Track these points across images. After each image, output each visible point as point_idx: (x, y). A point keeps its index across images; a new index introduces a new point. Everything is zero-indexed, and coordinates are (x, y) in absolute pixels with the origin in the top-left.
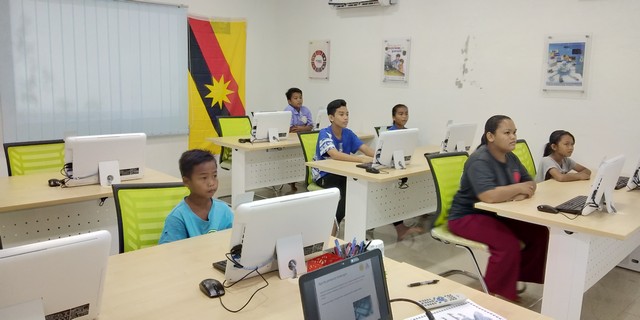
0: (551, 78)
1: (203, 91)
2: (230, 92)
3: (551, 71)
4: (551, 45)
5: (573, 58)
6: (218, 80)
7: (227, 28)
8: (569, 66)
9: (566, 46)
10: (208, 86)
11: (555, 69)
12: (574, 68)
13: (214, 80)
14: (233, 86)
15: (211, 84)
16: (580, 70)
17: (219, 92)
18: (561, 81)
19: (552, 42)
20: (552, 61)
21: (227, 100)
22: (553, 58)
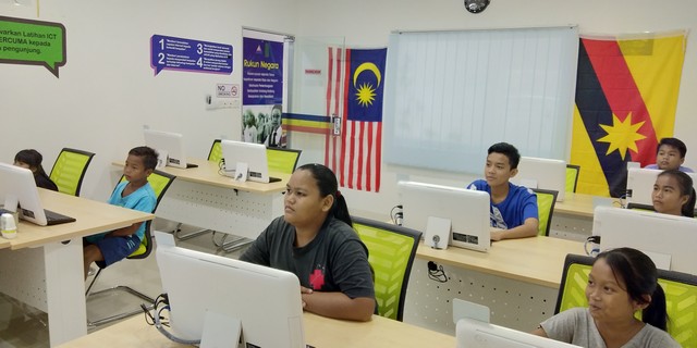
1: (595, 133)
2: (641, 137)
6: (622, 119)
7: (647, 47)
10: (604, 127)
13: (615, 119)
14: (647, 129)
15: (610, 123)
17: (622, 135)
21: (634, 148)
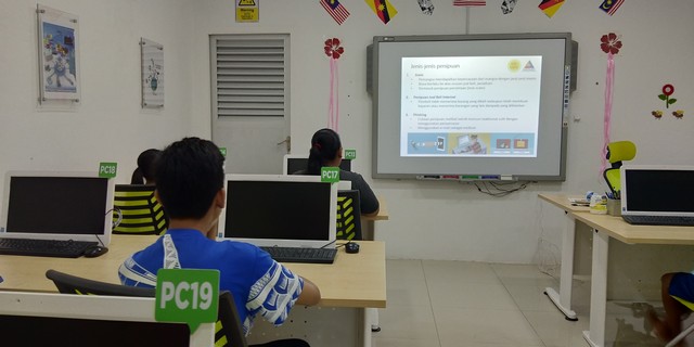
0: (49, 79)
3: (48, 68)
4: (44, 24)
5: (66, 52)
8: (64, 61)
9: (59, 30)
11: (52, 65)
12: (67, 66)
16: (73, 71)
18: (59, 85)
19: (45, 18)
20: (48, 52)
22: (48, 46)
